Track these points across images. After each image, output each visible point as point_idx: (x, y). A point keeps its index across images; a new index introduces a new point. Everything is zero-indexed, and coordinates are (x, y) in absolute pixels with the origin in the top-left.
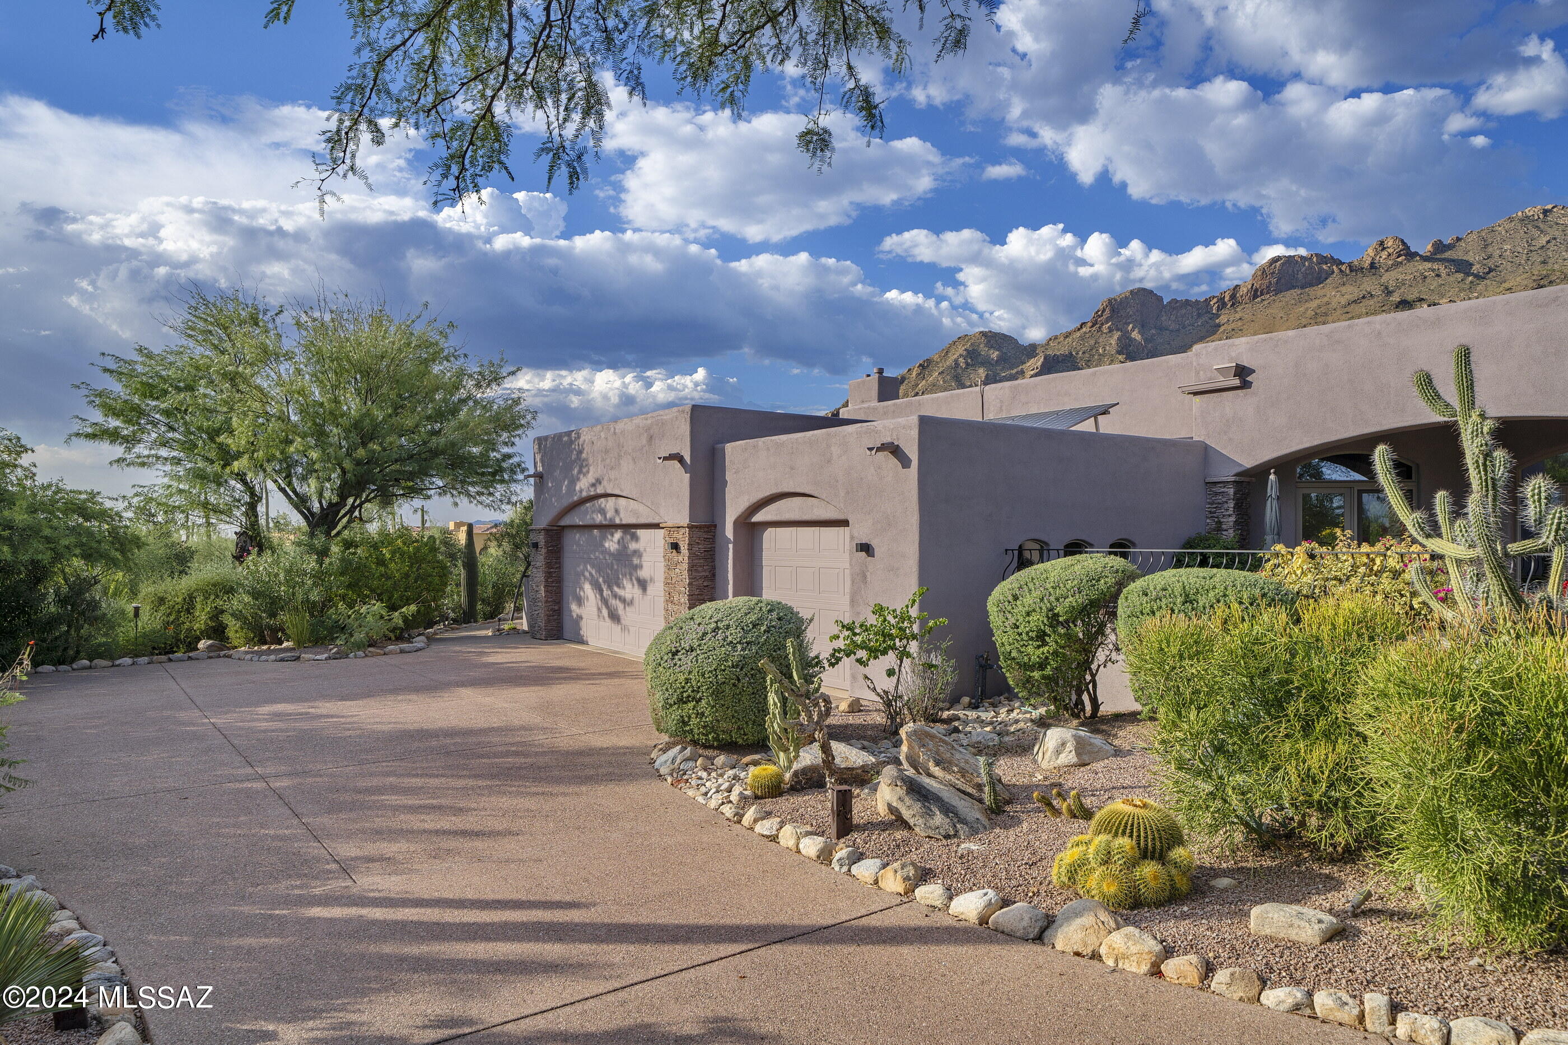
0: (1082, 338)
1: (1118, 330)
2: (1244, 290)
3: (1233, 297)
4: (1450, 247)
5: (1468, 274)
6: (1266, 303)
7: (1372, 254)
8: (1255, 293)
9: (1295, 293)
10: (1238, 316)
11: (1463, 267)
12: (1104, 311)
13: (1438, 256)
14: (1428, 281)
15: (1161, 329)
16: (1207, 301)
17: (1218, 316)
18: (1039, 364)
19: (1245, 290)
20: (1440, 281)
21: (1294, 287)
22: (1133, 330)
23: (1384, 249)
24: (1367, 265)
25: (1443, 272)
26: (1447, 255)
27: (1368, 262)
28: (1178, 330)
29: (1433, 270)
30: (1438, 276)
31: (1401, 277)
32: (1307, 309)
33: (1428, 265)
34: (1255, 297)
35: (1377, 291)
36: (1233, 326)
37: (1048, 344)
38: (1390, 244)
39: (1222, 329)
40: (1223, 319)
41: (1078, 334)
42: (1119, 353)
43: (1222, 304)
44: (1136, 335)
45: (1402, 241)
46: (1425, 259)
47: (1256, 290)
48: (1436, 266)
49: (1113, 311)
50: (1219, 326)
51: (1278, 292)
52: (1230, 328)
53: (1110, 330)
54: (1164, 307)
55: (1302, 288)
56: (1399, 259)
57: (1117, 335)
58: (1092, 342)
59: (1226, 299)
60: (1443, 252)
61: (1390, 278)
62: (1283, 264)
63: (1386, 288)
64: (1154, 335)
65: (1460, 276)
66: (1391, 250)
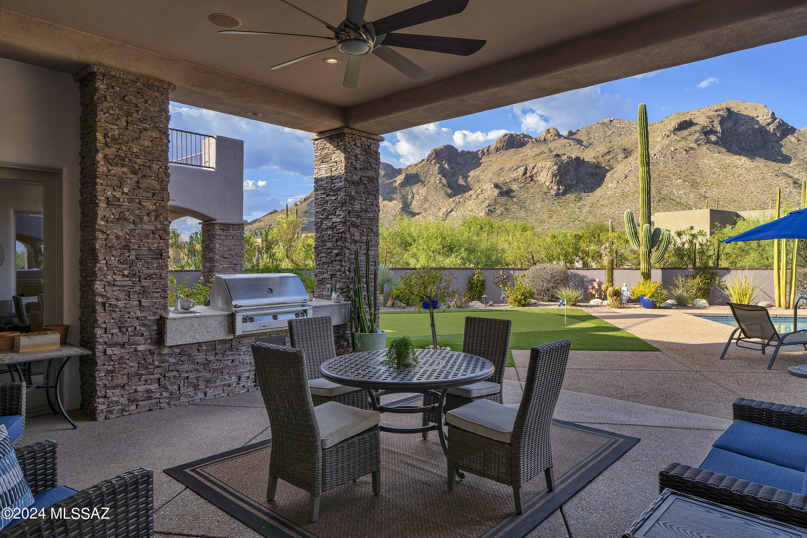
0: (423, 166)
1: (438, 163)
2: (492, 148)
3: (488, 150)
4: (575, 134)
5: (582, 145)
6: (501, 154)
7: (545, 135)
8: (497, 150)
9: (513, 150)
10: (490, 159)
11: (580, 142)
12: (432, 154)
13: (570, 137)
14: (566, 147)
15: (457, 163)
16: (477, 152)
17: (481, 159)
18: (403, 177)
19: (493, 148)
20: (571, 148)
21: (513, 148)
22: (445, 164)
23: (549, 133)
24: (542, 139)
25: (572, 144)
26: (574, 137)
27: (543, 138)
28: (465, 165)
29: (568, 143)
30: (570, 145)
31: (556, 145)
32: (518, 157)
33: (567, 141)
34: (497, 151)
35: (547, 151)
36: (488, 163)
37: (407, 168)
38: (552, 131)
39: (483, 165)
40: (483, 160)
41: (421, 165)
42: (439, 174)
43: (483, 154)
44: (446, 166)
45: (557, 131)
46: (566, 138)
47: (498, 148)
48: (569, 141)
49: (436, 154)
50: (481, 163)
51: (506, 149)
52: (486, 164)
53: (435, 163)
54: (459, 154)
55: (517, 148)
56: (555, 138)
57: (438, 165)
58: (427, 168)
59: (485, 151)
60: (572, 135)
61: (551, 145)
62: (509, 137)
63: (550, 150)
64: (454, 166)
65: (579, 146)
66: (552, 134)
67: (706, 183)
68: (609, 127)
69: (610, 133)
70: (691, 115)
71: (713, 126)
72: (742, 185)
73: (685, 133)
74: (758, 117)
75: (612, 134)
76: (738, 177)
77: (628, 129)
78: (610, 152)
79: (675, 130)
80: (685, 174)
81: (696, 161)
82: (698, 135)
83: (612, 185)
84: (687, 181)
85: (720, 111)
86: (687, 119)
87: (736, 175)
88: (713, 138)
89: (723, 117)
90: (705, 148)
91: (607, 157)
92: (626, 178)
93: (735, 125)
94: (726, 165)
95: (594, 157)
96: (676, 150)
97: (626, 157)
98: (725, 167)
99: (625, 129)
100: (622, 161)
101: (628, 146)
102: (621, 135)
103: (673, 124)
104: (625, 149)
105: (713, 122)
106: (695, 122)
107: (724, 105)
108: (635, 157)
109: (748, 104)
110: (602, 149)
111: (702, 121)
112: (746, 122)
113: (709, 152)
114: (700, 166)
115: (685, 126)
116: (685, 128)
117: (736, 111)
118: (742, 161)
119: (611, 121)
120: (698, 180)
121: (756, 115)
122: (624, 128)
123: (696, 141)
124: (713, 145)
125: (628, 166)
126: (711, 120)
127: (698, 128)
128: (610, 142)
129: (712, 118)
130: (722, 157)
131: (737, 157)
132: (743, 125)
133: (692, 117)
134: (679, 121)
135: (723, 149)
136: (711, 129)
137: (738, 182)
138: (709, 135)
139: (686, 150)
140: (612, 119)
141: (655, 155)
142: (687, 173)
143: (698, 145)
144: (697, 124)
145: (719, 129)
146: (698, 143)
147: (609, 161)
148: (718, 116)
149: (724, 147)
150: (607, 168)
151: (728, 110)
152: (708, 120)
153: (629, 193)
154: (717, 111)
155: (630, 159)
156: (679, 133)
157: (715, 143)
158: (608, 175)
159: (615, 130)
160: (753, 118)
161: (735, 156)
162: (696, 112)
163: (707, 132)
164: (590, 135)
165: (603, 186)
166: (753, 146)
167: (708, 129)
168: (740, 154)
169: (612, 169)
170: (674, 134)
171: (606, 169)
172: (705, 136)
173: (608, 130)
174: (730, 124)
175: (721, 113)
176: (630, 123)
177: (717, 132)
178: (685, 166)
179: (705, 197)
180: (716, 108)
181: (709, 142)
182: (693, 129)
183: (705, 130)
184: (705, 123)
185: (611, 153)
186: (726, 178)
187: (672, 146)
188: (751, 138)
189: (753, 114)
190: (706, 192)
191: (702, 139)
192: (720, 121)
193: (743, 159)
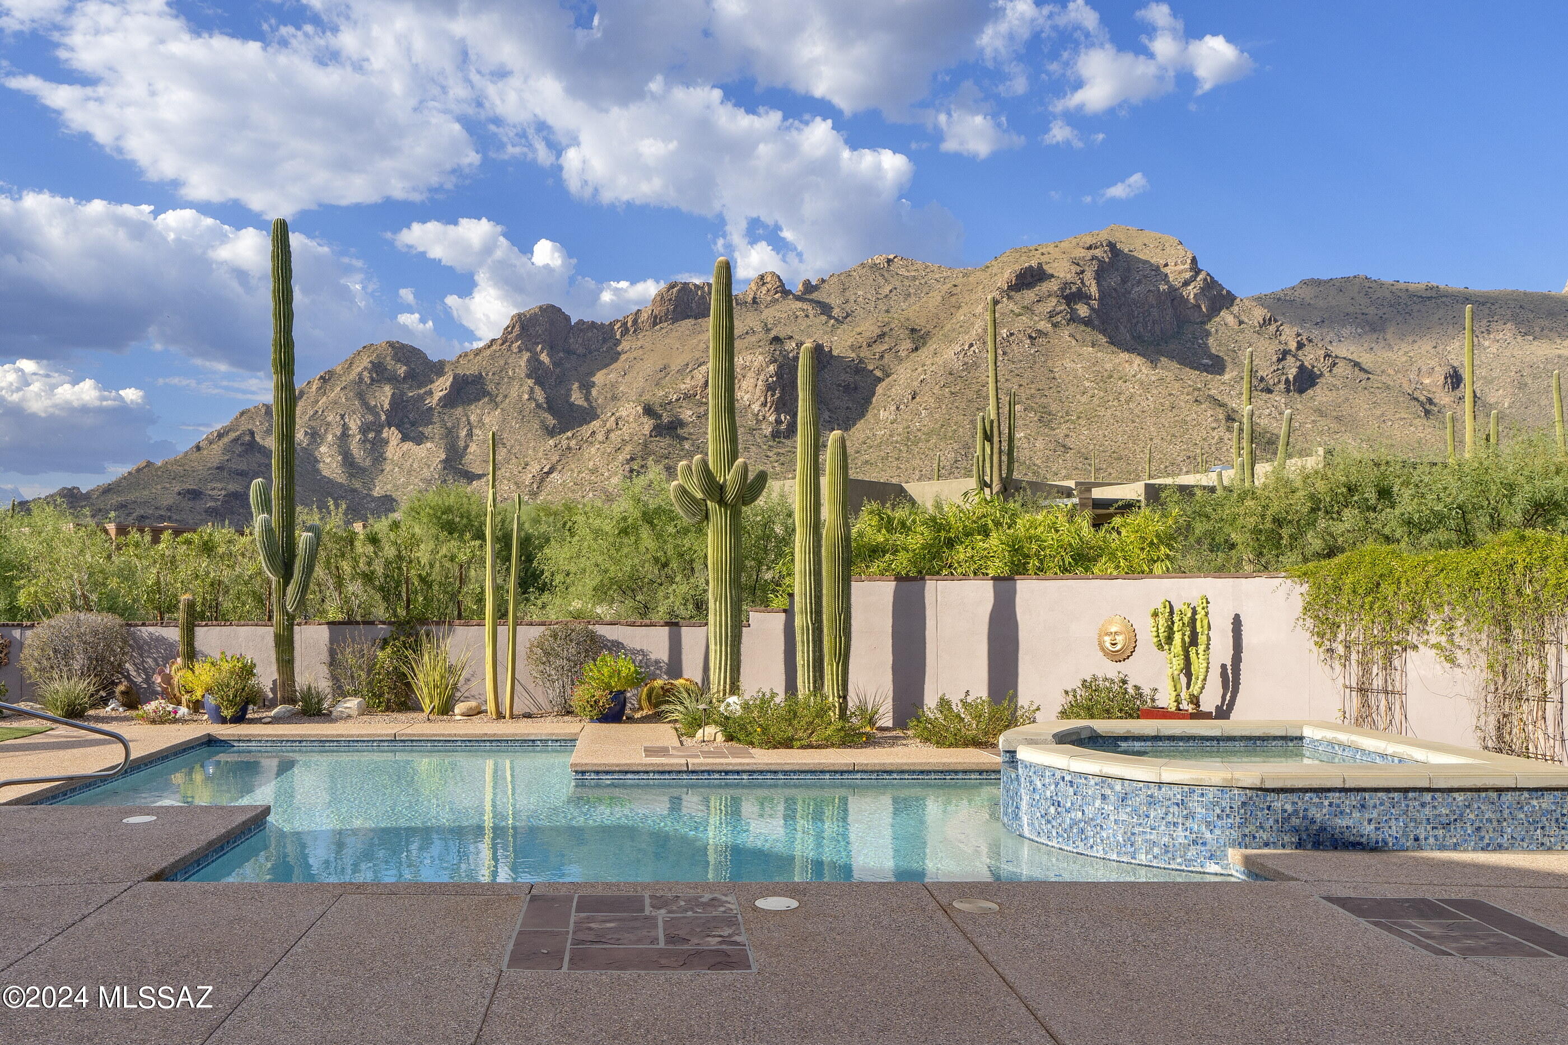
0: (492, 357)
1: (527, 350)
2: (644, 316)
3: (635, 322)
4: (816, 288)
5: (830, 317)
6: (664, 331)
7: (754, 289)
8: (655, 321)
9: (689, 323)
10: (639, 343)
11: (825, 309)
12: (513, 327)
13: (807, 296)
14: (799, 320)
15: (569, 352)
16: (612, 325)
17: (618, 342)
18: (448, 384)
19: (646, 315)
20: (808, 322)
21: (688, 317)
22: (542, 352)
23: (764, 284)
24: (749, 299)
25: (811, 312)
26: (815, 296)
27: (751, 296)
28: (585, 355)
29: (803, 310)
30: (807, 316)
31: (778, 315)
32: (700, 341)
33: (799, 304)
34: (655, 324)
35: (758, 328)
36: (635, 354)
37: (458, 362)
38: (769, 279)
39: (623, 357)
40: (624, 345)
41: (488, 352)
42: (529, 376)
43: (625, 331)
44: (544, 357)
45: (780, 280)
46: (798, 298)
47: (656, 317)
48: (805, 306)
49: (523, 328)
50: (620, 354)
51: (675, 320)
52: (632, 356)
53: (520, 351)
54: (572, 328)
55: (696, 318)
56: (776, 296)
57: (526, 355)
58: (502, 363)
59: (629, 324)
60: (811, 292)
61: (769, 314)
62: (679, 291)
63: (766, 325)
64: (561, 359)
65: (824, 318)
66: (769, 286)
67: (1067, 414)
68: (886, 275)
69: (886, 290)
70: (1043, 254)
71: (1082, 282)
72: (1133, 422)
73: (1029, 296)
74: (1166, 265)
75: (891, 291)
76: (1127, 402)
77: (923, 281)
78: (882, 335)
79: (1011, 288)
80: (1028, 392)
81: (1050, 363)
82: (1054, 301)
83: (887, 413)
84: (1032, 408)
85: (1096, 248)
86: (1034, 263)
87: (1122, 398)
88: (1083, 310)
89: (1101, 262)
90: (1067, 333)
91: (879, 348)
92: (913, 398)
93: (1124, 281)
94: (1106, 374)
95: (852, 347)
96: (1012, 334)
97: (917, 349)
98: (1104, 379)
99: (917, 283)
100: (908, 356)
101: (920, 322)
102: (909, 295)
103: (1006, 275)
104: (913, 331)
105: (1082, 272)
106: (1050, 271)
107: (1104, 236)
108: (932, 349)
109: (1150, 236)
110: (868, 328)
111: (1062, 270)
112: (1146, 277)
113: (1074, 342)
114: (1057, 375)
115: (1029, 279)
116: (1030, 286)
117: (1126, 251)
118: (1134, 365)
119: (889, 261)
120: (1054, 407)
121: (1162, 262)
122: (914, 279)
123: (1052, 315)
124: (1082, 328)
125: (920, 370)
126: (1079, 269)
127: (1053, 286)
128: (887, 311)
129: (1081, 263)
130: (1099, 354)
131: (1125, 356)
132: (1139, 282)
133: (1044, 259)
134: (1017, 268)
135: (1101, 336)
136: (1079, 289)
137: (1126, 414)
138: (1075, 303)
139: (1030, 337)
140: (891, 257)
141: (971, 345)
142: (1033, 391)
143: (1055, 325)
144: (1052, 276)
145: (1094, 290)
146: (1054, 320)
147: (882, 357)
148: (1092, 259)
149: (1104, 332)
150: (878, 373)
151: (1112, 246)
152: (1075, 269)
153: (919, 434)
154: (1090, 248)
155: (924, 353)
156: (1017, 296)
157: (1087, 322)
158: (880, 389)
159: (898, 284)
161: (1122, 355)
162: (1051, 249)
163: (1072, 296)
164: (847, 294)
165: (869, 416)
166: (1158, 332)
167: (1074, 289)
168: (1128, 350)
169: (888, 376)
170: (1009, 298)
171: (874, 375)
172: (1068, 305)
173: (882, 282)
174: (1113, 280)
175: (1098, 253)
176: (927, 267)
177: (1090, 297)
178: (1028, 374)
179: (1064, 446)
180: (1089, 241)
181: (1074, 319)
182: (1045, 287)
183: (1068, 291)
184: (1069, 276)
185: (887, 339)
186: (1104, 403)
187: (1004, 327)
188: (1155, 312)
189: (1157, 260)
190: (1067, 436)
191: (1061, 312)
192: (1097, 272)
193: (1138, 360)
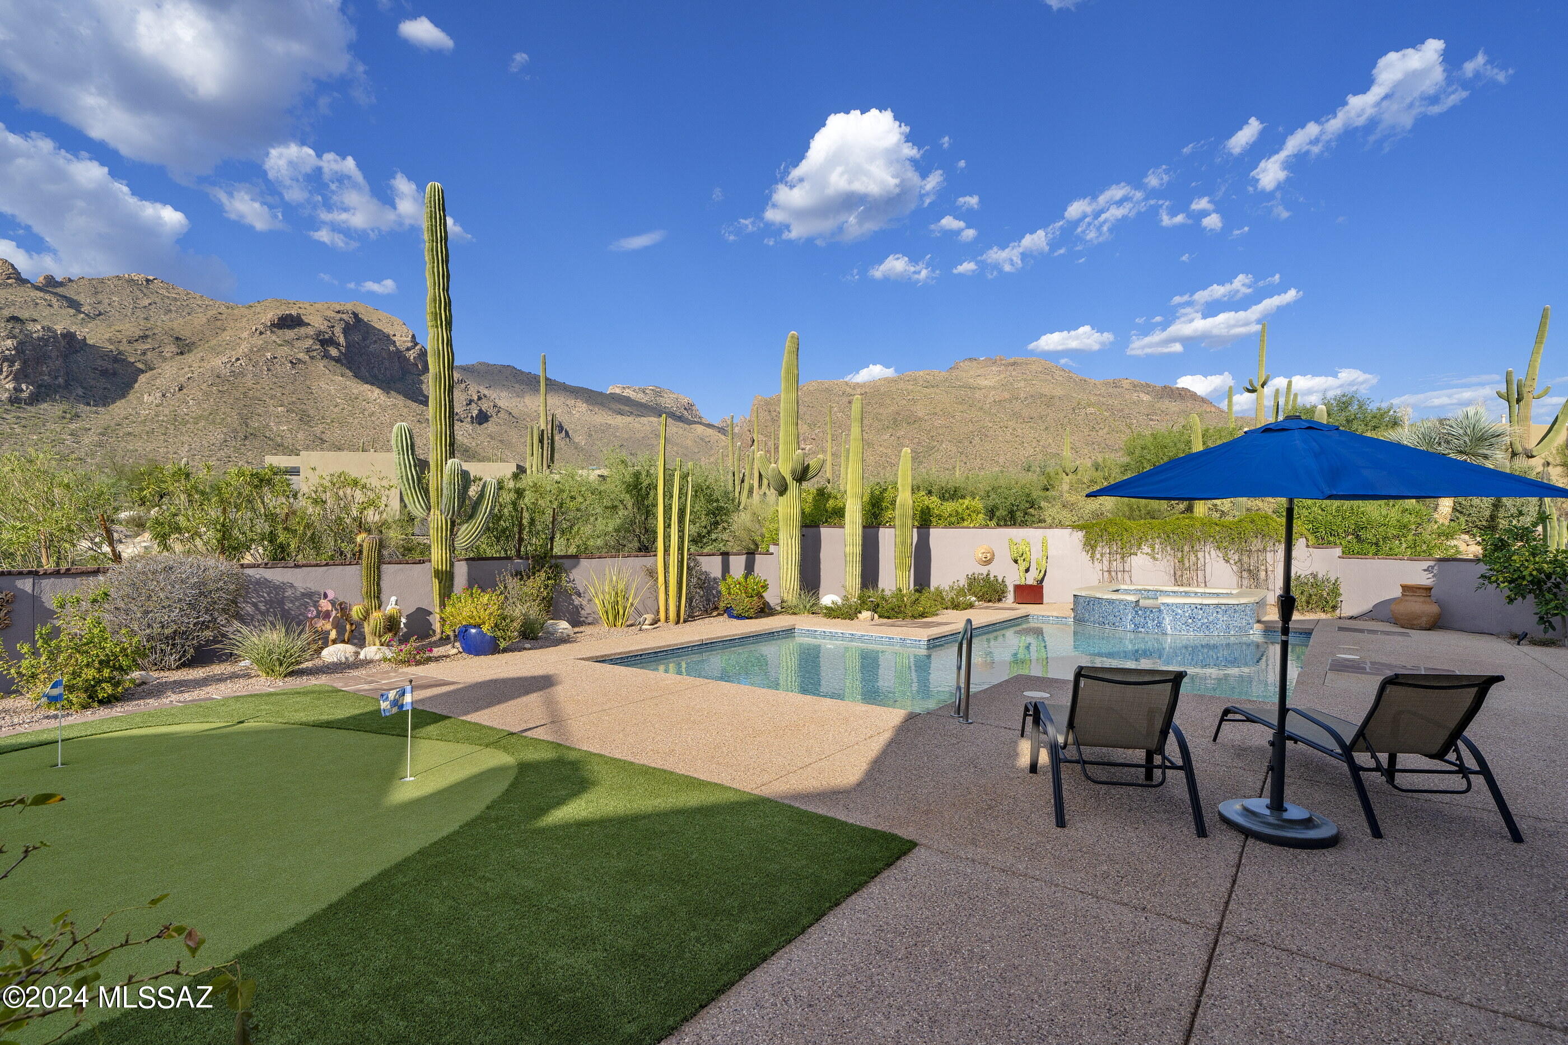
67: (323, 418)
68: (145, 290)
69: (146, 302)
70: (300, 308)
71: (333, 333)
72: (375, 429)
73: (290, 334)
74: (394, 335)
75: (150, 304)
76: (370, 416)
77: (184, 303)
78: (145, 337)
79: (273, 325)
80: (290, 399)
81: (308, 383)
82: (311, 342)
83: (151, 398)
84: (293, 411)
85: (343, 313)
86: (294, 313)
87: (366, 413)
88: (334, 352)
89: (347, 323)
90: (322, 365)
91: (141, 346)
92: (180, 390)
93: (364, 339)
94: (353, 396)
95: (110, 340)
96: (275, 358)
97: (182, 353)
98: (352, 399)
99: (178, 303)
100: (172, 358)
101: (186, 333)
102: (170, 311)
103: (270, 316)
104: (177, 338)
105: (333, 327)
106: (306, 321)
107: (349, 307)
108: (199, 356)
109: (382, 314)
110: (130, 328)
111: (317, 322)
112: (380, 340)
113: (327, 372)
114: (314, 392)
115: (290, 323)
116: (290, 327)
117: (366, 320)
118: (375, 393)
119: (148, 281)
120: (312, 412)
121: (392, 333)
122: (176, 300)
123: (308, 351)
124: (334, 363)
125: (186, 369)
126: (330, 325)
127: (310, 331)
128: (146, 319)
129: (332, 321)
130: (348, 383)
131: (367, 387)
132: (375, 342)
133: (300, 311)
134: (280, 313)
135: (348, 371)
136: (331, 338)
137: (369, 423)
138: (328, 346)
139: (291, 362)
140: (151, 278)
141: (238, 359)
142: (294, 399)
143: (312, 358)
144: (309, 324)
145: (342, 340)
146: (311, 354)
147: (144, 354)
148: (341, 320)
149: (350, 369)
150: (140, 366)
151: (355, 315)
152: (325, 322)
153: (187, 418)
154: (339, 312)
155: (189, 358)
156: (280, 332)
157: (337, 360)
158: (142, 378)
159: (157, 300)
160: (388, 336)
161: (365, 386)
162: (307, 306)
163: (325, 342)
164: (100, 297)
165: (131, 396)
166: (389, 375)
167: (327, 336)
168: (372, 384)
169: (151, 369)
170: (272, 332)
171: (136, 367)
172: (322, 346)
173: (141, 295)
174: (357, 338)
175: (344, 316)
176: (188, 294)
177: (339, 344)
178: (290, 387)
179: (321, 439)
180: (338, 308)
181: (326, 356)
182: (303, 331)
183: (322, 337)
184: (322, 327)
185: (149, 340)
186: (352, 414)
187: (268, 351)
188: (386, 362)
189: (388, 330)
190: (323, 433)
191: (316, 350)
192: (344, 329)
193: (377, 391)
